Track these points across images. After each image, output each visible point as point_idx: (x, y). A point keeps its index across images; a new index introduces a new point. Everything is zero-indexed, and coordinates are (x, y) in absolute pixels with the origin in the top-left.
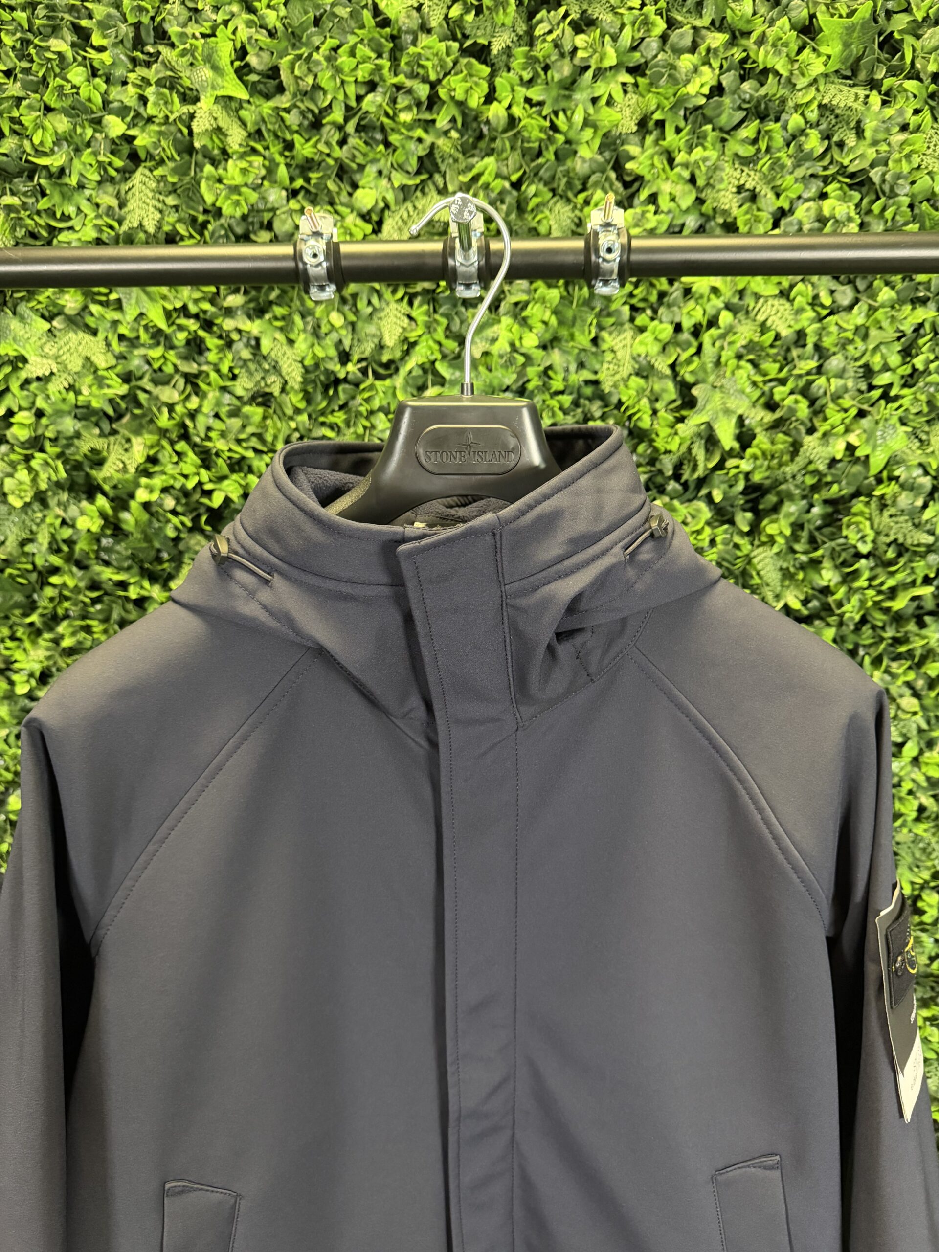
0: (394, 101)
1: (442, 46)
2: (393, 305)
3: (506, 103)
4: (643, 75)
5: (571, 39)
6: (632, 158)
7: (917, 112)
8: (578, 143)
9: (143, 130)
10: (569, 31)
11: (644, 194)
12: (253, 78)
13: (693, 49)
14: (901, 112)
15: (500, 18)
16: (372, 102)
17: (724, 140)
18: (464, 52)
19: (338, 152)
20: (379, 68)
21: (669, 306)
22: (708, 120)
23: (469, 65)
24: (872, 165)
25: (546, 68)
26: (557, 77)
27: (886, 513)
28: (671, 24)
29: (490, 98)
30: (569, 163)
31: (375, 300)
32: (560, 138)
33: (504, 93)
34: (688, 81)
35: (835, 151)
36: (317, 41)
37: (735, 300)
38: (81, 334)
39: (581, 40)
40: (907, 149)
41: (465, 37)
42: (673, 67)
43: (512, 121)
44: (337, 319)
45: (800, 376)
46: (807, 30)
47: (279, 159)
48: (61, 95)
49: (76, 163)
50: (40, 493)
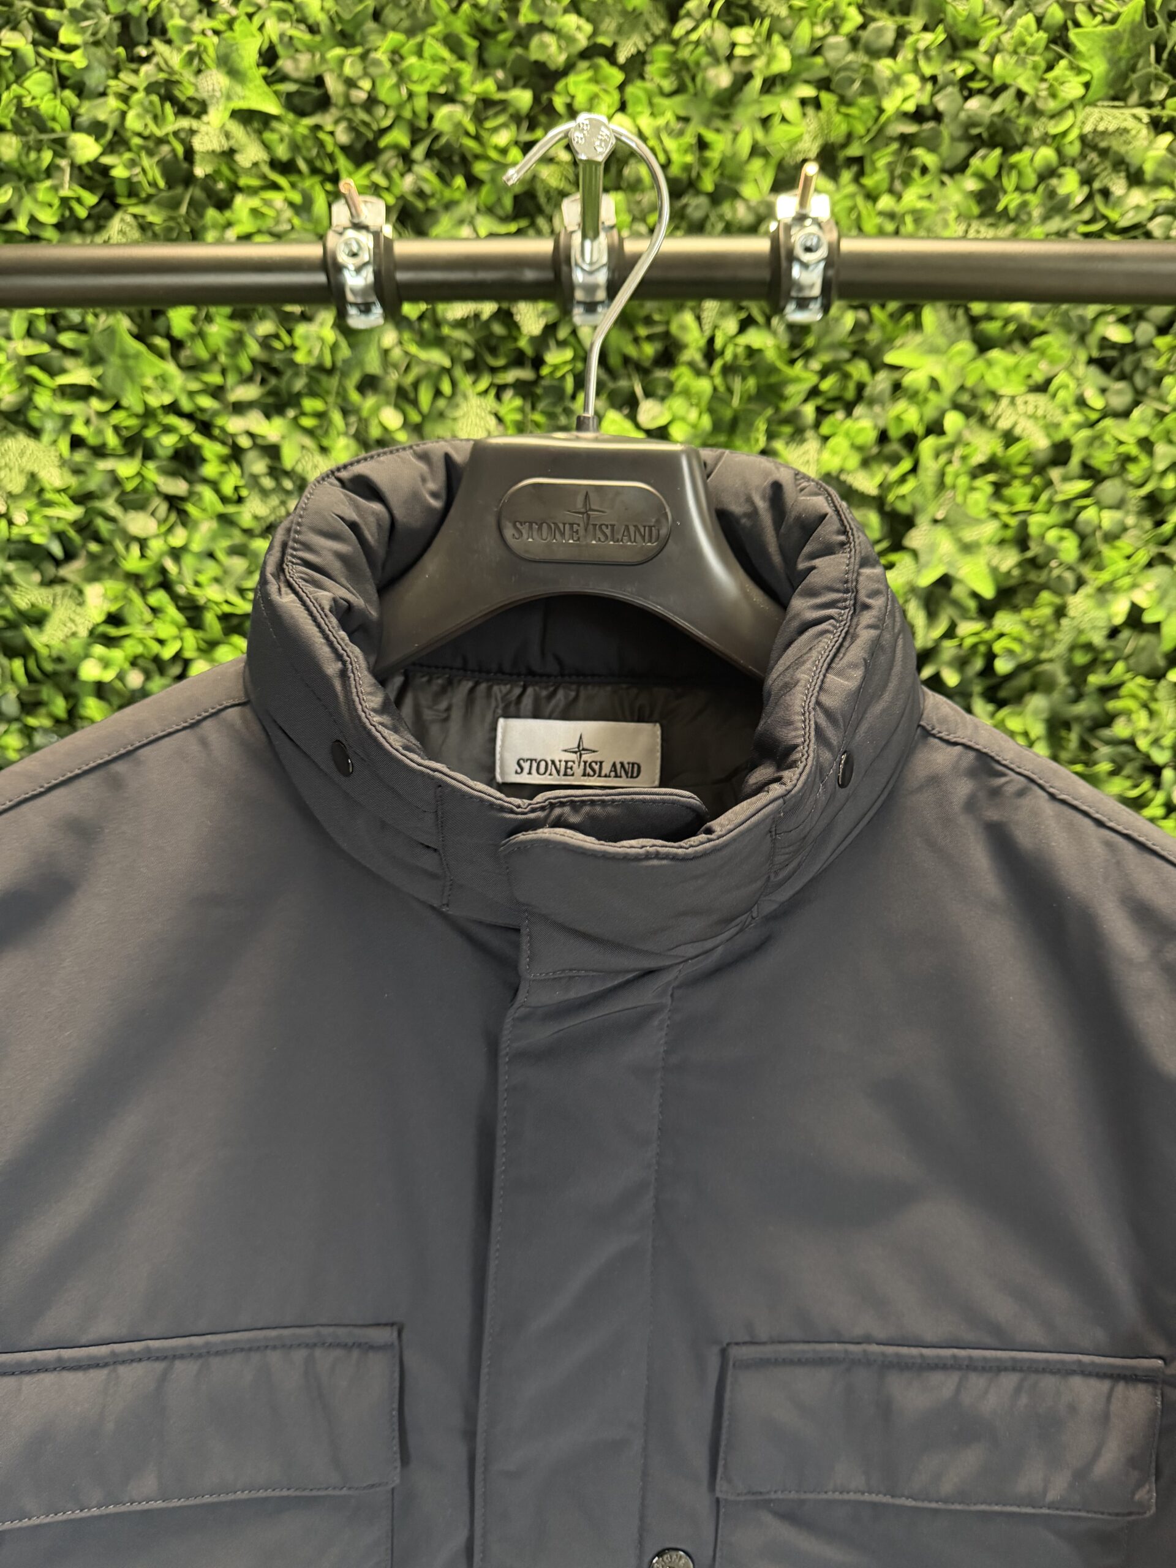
0: (480, 119)
2: (474, 400)
8: (742, 179)
9: (122, 157)
10: (719, 25)
12: (287, 87)
13: (895, 51)
16: (449, 119)
20: (457, 74)
21: (870, 403)
23: (594, 67)
25: (696, 76)
26: (710, 89)
28: (867, 21)
30: (728, 207)
31: (447, 392)
33: (638, 107)
34: (886, 92)
38: (22, 439)
39: (739, 35)
42: (868, 72)
44: (391, 418)
45: (1066, 504)
46: (1061, 43)
47: (316, 194)
48: (14, 107)
49: (28, 202)
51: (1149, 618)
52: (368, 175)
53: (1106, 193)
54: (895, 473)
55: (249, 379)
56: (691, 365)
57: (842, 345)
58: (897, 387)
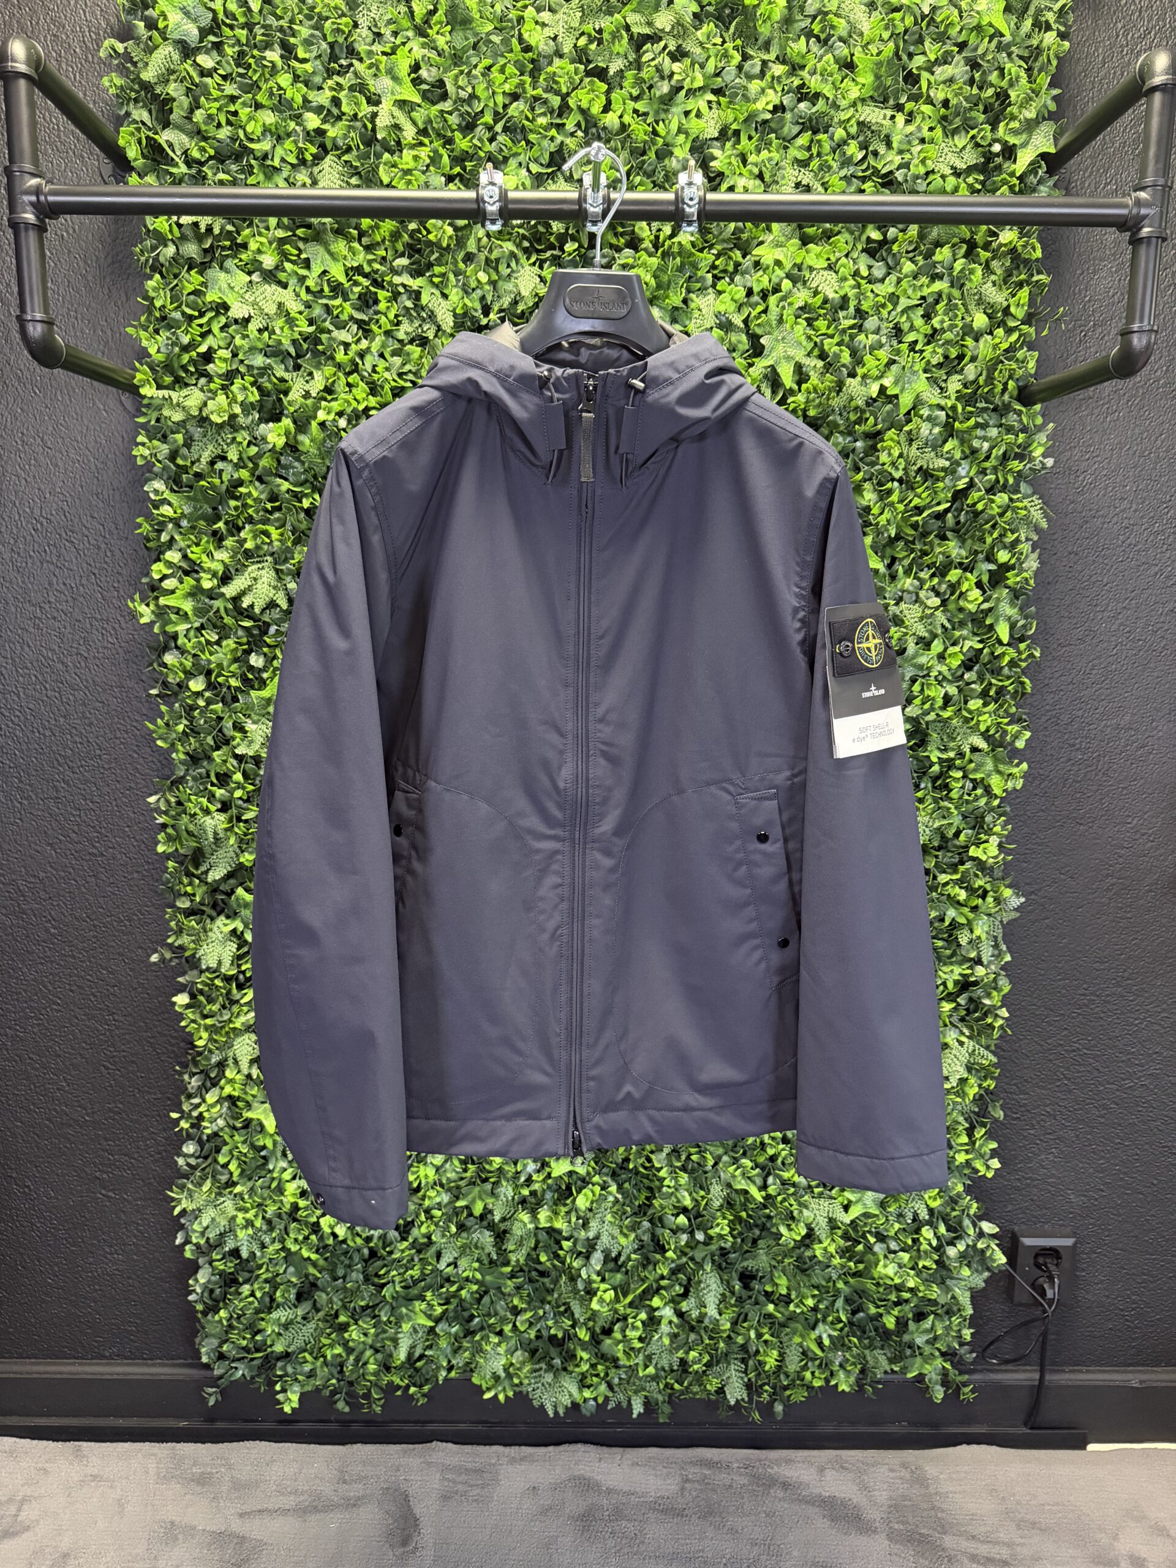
1: (572, 67)
2: (527, 268)
3: (619, 113)
4: (724, 96)
5: (668, 65)
6: (714, 158)
7: (931, 129)
9: (333, 125)
10: (667, 60)
11: (724, 187)
14: (919, 128)
15: (616, 48)
16: (517, 109)
17: (786, 148)
18: (588, 73)
19: (488, 147)
20: (522, 84)
22: (772, 131)
24: (898, 168)
25: (650, 87)
27: (915, 446)
28: (745, 57)
29: (607, 109)
30: (666, 161)
32: (660, 141)
33: (617, 106)
34: (755, 101)
35: (871, 160)
36: (474, 60)
37: (796, 271)
40: (922, 155)
41: (589, 62)
42: (746, 88)
43: (624, 127)
44: (483, 277)
45: (844, 331)
46: (849, 65)
47: (442, 151)
48: (271, 94)
49: (278, 149)
50: (233, 417)
51: (889, 392)
53: (875, 154)
54: (754, 313)
55: (402, 255)
56: (645, 250)
57: (729, 240)
58: (757, 264)
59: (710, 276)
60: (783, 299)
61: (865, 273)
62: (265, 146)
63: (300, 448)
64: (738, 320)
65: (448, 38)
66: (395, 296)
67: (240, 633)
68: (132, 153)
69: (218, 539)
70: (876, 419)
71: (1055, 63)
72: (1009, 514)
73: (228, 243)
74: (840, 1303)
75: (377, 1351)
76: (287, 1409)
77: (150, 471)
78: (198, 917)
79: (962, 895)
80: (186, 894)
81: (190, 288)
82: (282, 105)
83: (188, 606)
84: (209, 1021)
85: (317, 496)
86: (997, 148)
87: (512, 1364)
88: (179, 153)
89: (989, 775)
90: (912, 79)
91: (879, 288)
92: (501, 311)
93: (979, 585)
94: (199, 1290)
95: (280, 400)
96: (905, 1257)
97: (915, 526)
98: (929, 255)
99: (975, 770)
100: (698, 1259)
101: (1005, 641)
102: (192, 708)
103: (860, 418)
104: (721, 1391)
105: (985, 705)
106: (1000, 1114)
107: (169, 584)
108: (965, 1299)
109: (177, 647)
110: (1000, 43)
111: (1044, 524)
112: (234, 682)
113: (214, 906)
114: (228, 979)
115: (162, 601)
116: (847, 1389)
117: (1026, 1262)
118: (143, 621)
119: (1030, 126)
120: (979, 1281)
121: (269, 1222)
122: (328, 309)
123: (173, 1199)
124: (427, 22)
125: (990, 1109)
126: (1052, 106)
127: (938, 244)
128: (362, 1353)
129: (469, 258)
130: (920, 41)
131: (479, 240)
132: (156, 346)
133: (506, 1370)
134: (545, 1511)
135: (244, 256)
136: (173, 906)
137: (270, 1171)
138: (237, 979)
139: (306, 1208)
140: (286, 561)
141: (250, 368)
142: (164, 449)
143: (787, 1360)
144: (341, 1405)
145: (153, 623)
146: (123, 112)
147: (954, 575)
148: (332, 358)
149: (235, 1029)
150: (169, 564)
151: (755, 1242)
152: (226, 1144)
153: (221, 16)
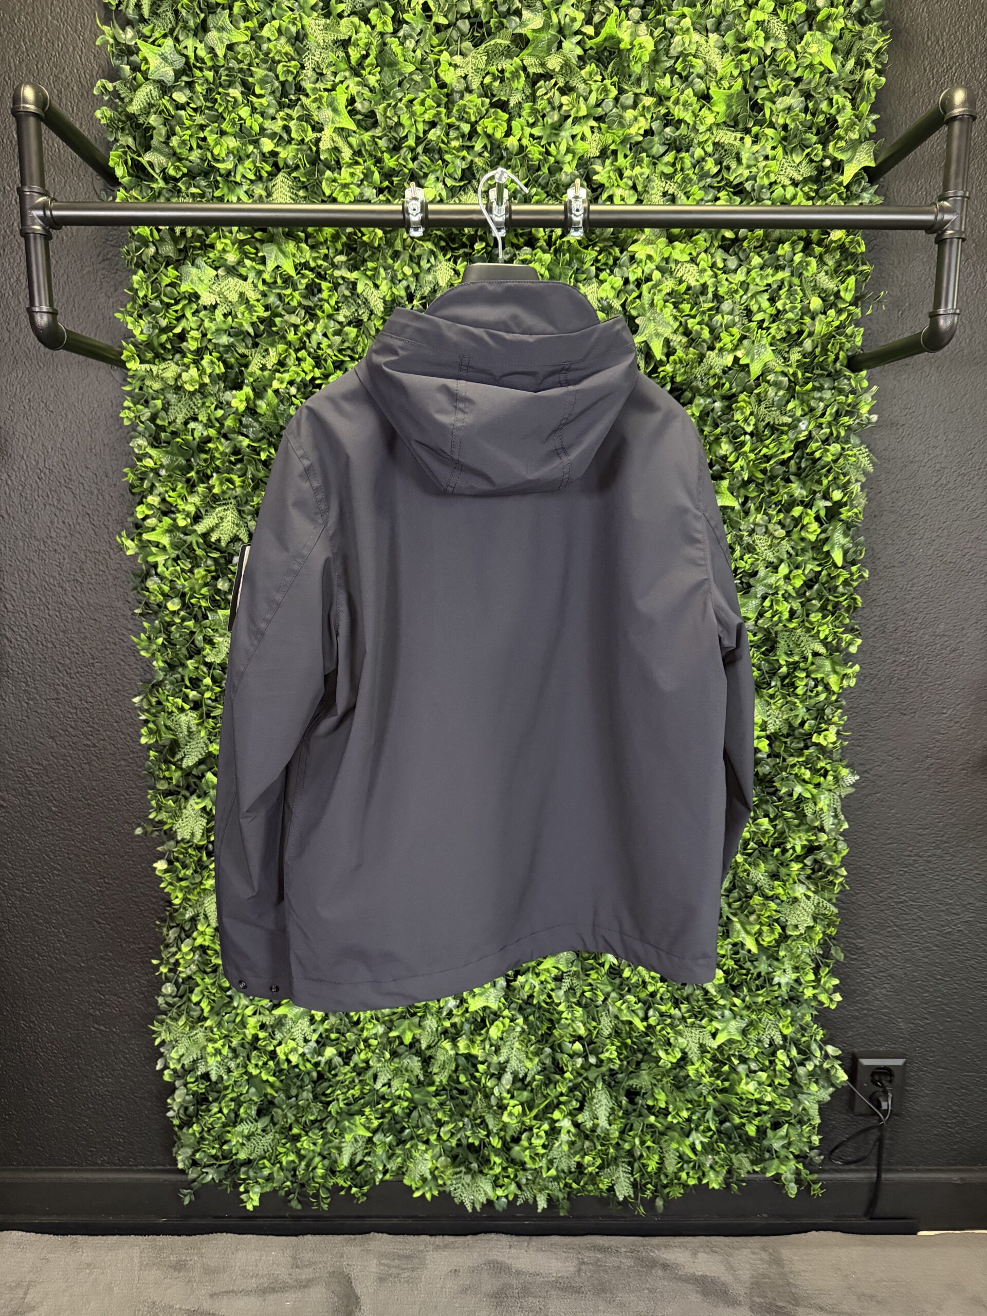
0: (447, 134)
1: (479, 101)
2: (444, 263)
3: (518, 137)
4: (604, 122)
5: (558, 98)
6: (598, 173)
7: (774, 148)
8: (563, 163)
9: (284, 148)
10: (557, 93)
11: (605, 196)
12: (359, 117)
13: (635, 106)
14: (764, 147)
15: (515, 85)
16: (434, 135)
17: (655, 164)
18: (492, 105)
19: (411, 165)
20: (439, 113)
21: (620, 267)
22: (644, 150)
23: (495, 113)
24: (747, 180)
25: (543, 116)
26: (550, 121)
27: (763, 406)
28: (621, 91)
29: (508, 133)
30: (557, 176)
31: (432, 260)
32: (552, 159)
33: (517, 131)
34: (630, 126)
35: (725, 173)
36: (399, 95)
37: (664, 264)
38: (236, 279)
39: (565, 100)
40: (766, 170)
41: (493, 96)
42: (621, 117)
43: (522, 148)
44: (408, 271)
45: (704, 313)
46: (705, 97)
47: (373, 168)
48: (234, 124)
49: (240, 168)
50: (203, 385)
51: (742, 362)
52: (397, 160)
53: (728, 168)
54: (630, 299)
55: (341, 253)
56: (541, 247)
57: (609, 239)
58: (632, 258)
59: (593, 268)
60: (655, 286)
61: (720, 264)
62: (228, 165)
63: (259, 411)
64: (617, 304)
65: (378, 77)
66: (336, 287)
67: (209, 562)
68: (120, 171)
69: (191, 486)
70: (731, 385)
71: (873, 94)
72: (841, 461)
73: (198, 244)
74: (710, 1114)
75: (324, 1158)
76: (250, 1207)
77: (135, 430)
78: (174, 797)
79: (807, 775)
80: (164, 778)
81: (167, 281)
82: (242, 132)
83: (165, 541)
84: (183, 883)
85: (273, 451)
86: (827, 163)
87: (437, 1168)
88: (158, 171)
89: (828, 675)
90: (757, 107)
91: (731, 277)
92: (423, 298)
93: (817, 518)
94: (176, 1108)
95: (241, 372)
96: (763, 1076)
97: (764, 472)
98: (772, 251)
99: (816, 671)
100: (591, 1078)
101: (840, 564)
102: (170, 624)
103: (718, 383)
104: (611, 1189)
105: (824, 617)
106: (841, 957)
107: (151, 522)
108: (814, 1111)
109: (157, 574)
110: (829, 78)
111: (870, 469)
112: (204, 604)
113: (188, 788)
114: (199, 848)
115: (145, 537)
116: (716, 1187)
117: (864, 1079)
118: (129, 553)
119: (854, 146)
120: (825, 1095)
121: (234, 1050)
122: (280, 297)
123: (154, 1032)
124: (360, 64)
125: (832, 952)
126: (873, 129)
127: (781, 241)
128: (312, 1159)
129: (396, 255)
130: (764, 77)
131: (405, 240)
132: (140, 330)
133: (432, 1173)
134: (465, 1290)
135: (211, 255)
136: (153, 788)
137: (234, 1008)
138: (207, 848)
139: (265, 1039)
140: (247, 502)
141: (216, 346)
142: (146, 414)
143: (666, 1162)
144: (295, 1204)
145: (137, 554)
146: (112, 139)
147: (797, 511)
148: (284, 337)
149: (205, 890)
150: (150, 507)
151: (638, 1064)
152: (198, 985)
153: (192, 60)
